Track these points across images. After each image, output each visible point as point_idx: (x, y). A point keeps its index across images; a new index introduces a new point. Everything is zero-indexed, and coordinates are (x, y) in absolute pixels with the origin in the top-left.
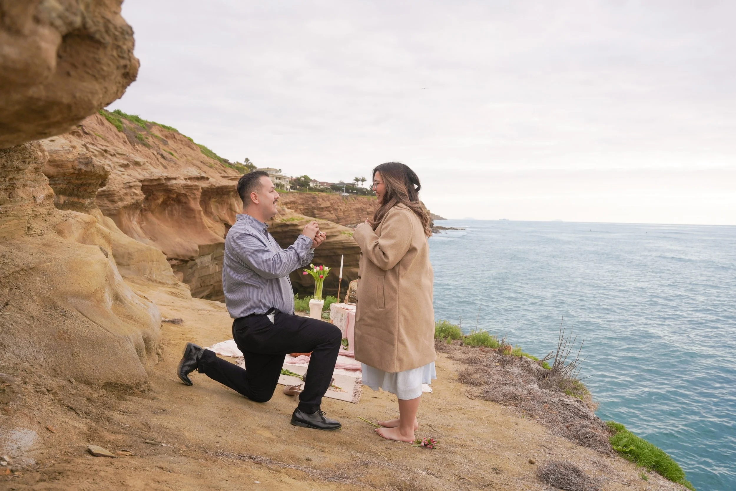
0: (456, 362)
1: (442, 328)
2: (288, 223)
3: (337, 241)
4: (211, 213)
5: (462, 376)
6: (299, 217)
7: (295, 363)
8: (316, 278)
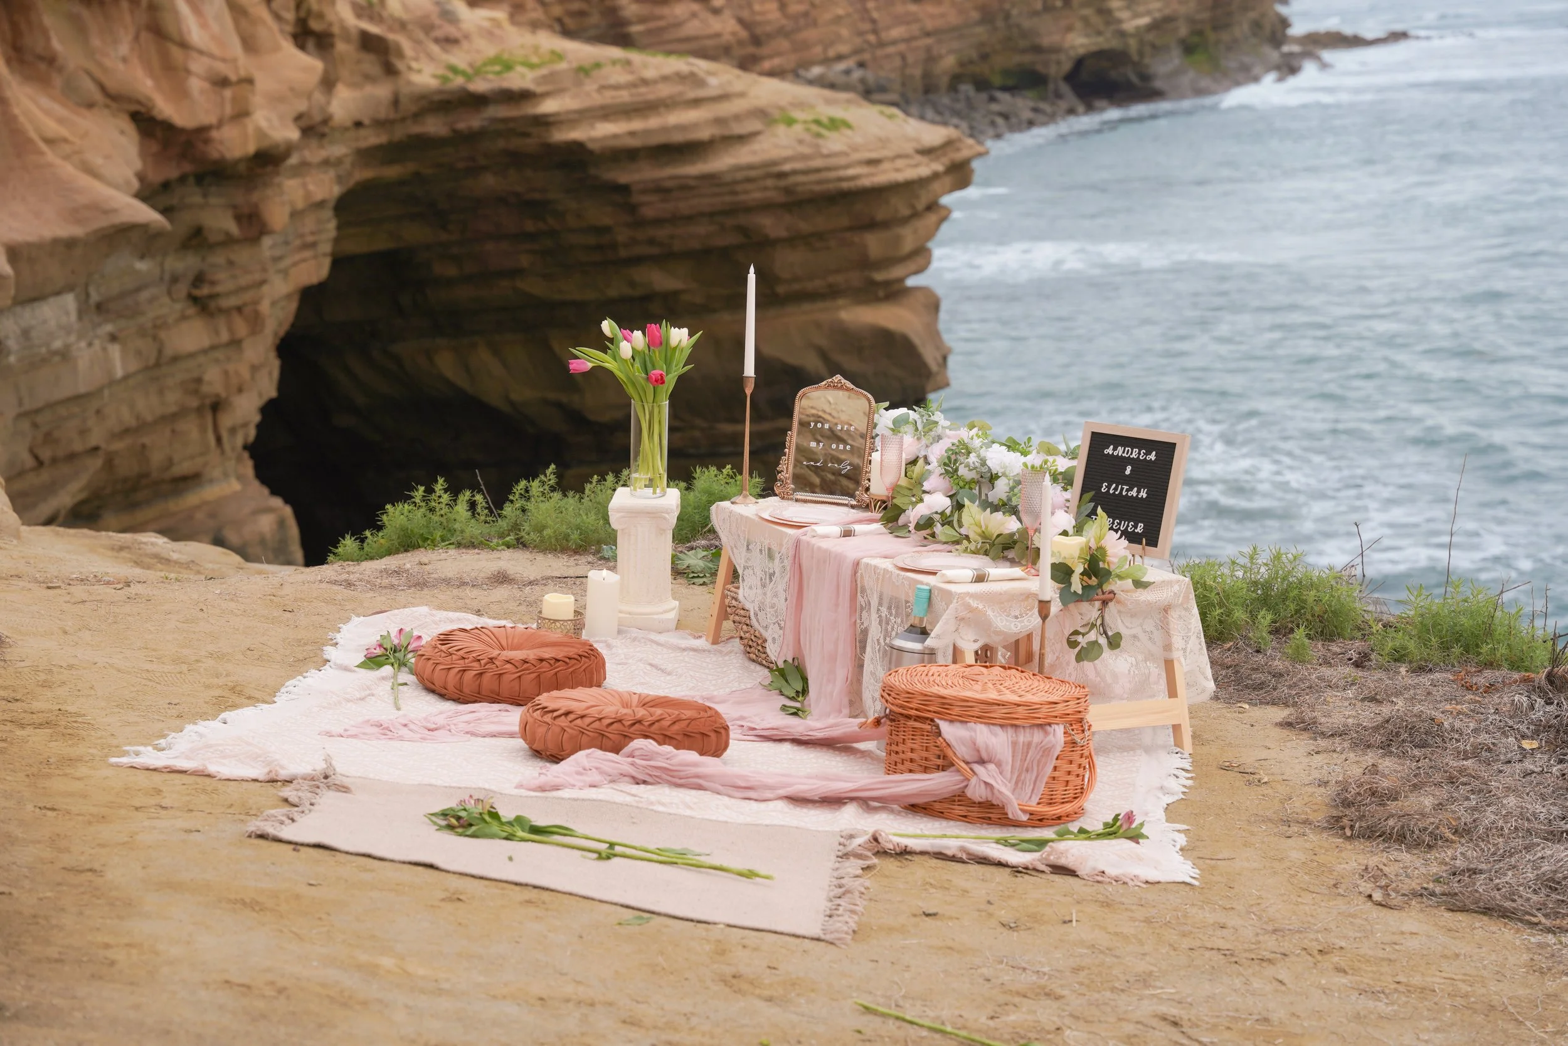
0: (1322, 743)
1: (1267, 586)
2: (479, 86)
3: (751, 167)
4: (51, 60)
5: (1347, 804)
6: (536, 49)
7: (556, 788)
8: (634, 384)
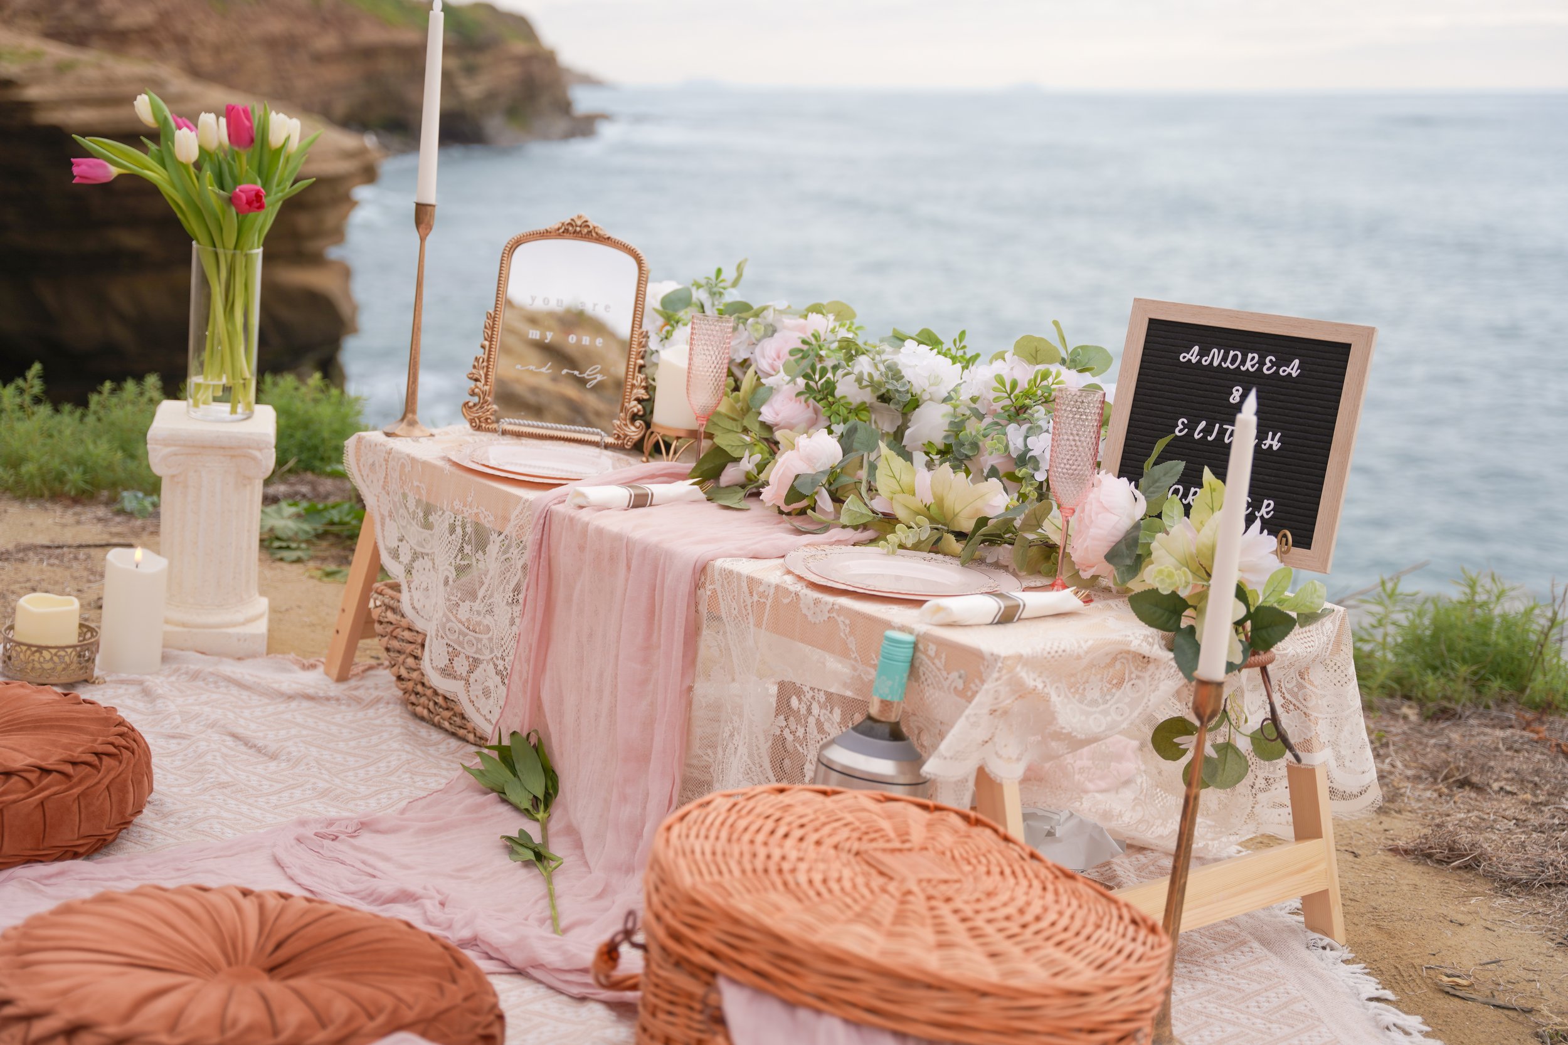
8: (199, 213)
